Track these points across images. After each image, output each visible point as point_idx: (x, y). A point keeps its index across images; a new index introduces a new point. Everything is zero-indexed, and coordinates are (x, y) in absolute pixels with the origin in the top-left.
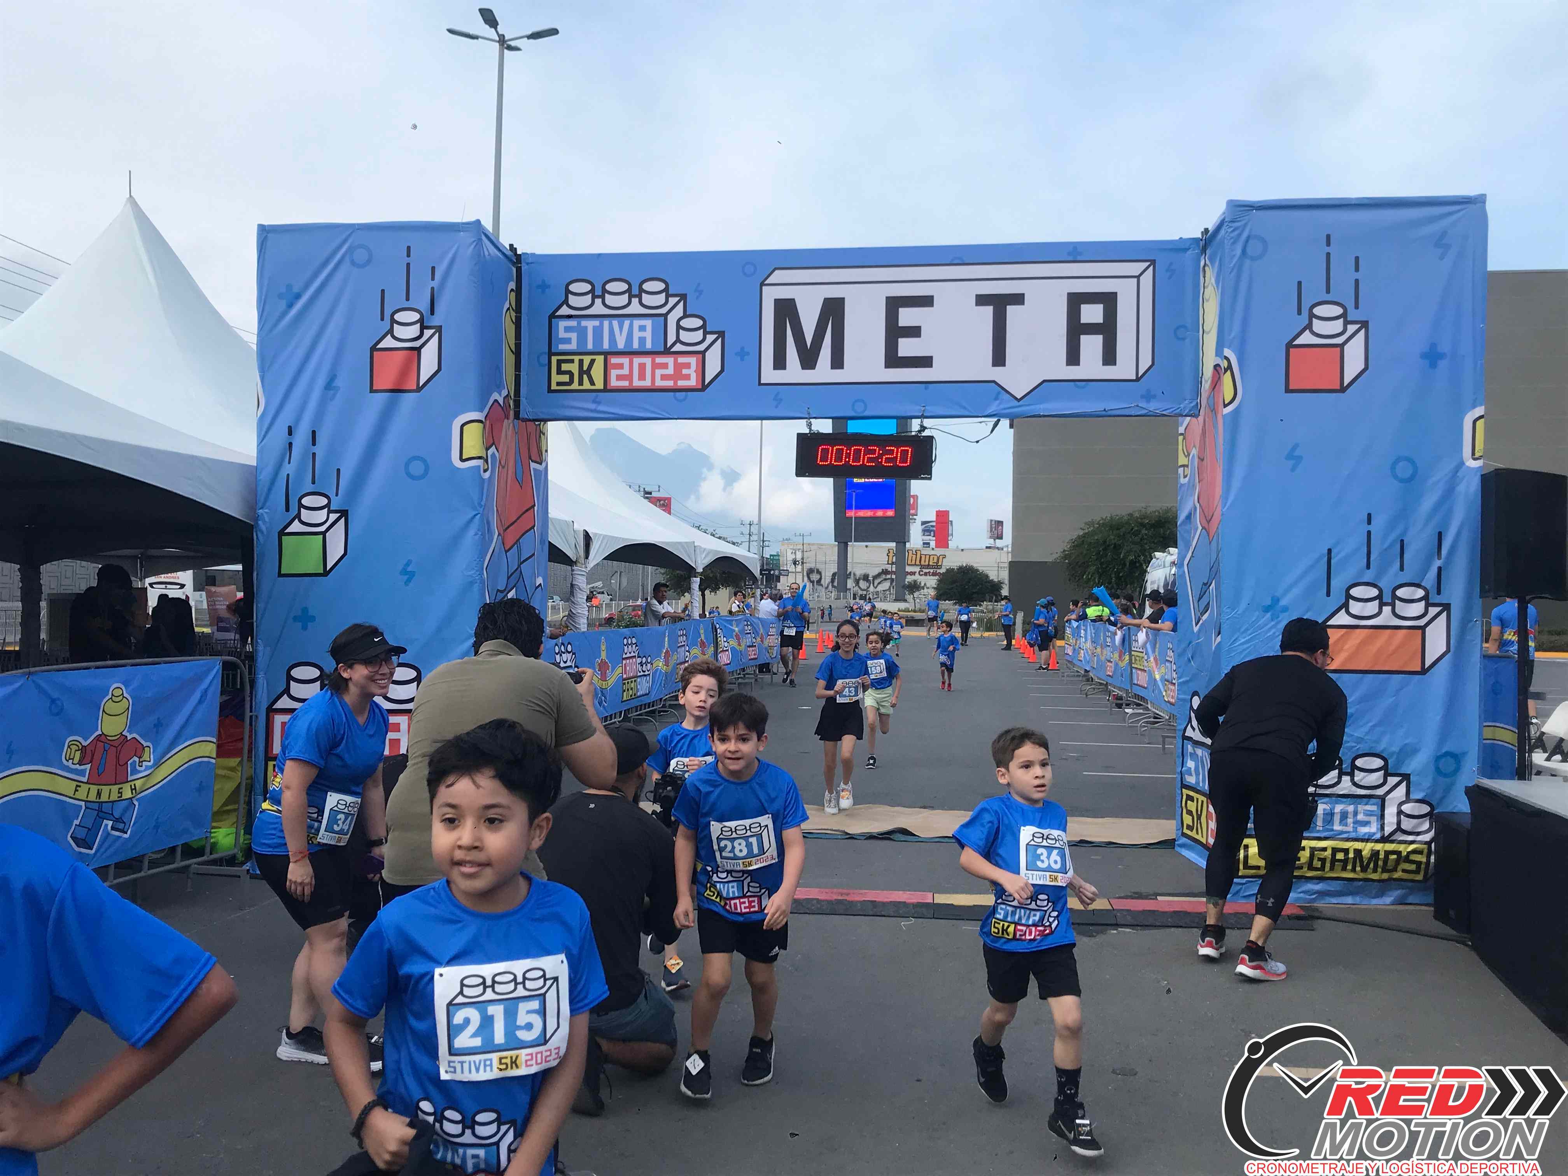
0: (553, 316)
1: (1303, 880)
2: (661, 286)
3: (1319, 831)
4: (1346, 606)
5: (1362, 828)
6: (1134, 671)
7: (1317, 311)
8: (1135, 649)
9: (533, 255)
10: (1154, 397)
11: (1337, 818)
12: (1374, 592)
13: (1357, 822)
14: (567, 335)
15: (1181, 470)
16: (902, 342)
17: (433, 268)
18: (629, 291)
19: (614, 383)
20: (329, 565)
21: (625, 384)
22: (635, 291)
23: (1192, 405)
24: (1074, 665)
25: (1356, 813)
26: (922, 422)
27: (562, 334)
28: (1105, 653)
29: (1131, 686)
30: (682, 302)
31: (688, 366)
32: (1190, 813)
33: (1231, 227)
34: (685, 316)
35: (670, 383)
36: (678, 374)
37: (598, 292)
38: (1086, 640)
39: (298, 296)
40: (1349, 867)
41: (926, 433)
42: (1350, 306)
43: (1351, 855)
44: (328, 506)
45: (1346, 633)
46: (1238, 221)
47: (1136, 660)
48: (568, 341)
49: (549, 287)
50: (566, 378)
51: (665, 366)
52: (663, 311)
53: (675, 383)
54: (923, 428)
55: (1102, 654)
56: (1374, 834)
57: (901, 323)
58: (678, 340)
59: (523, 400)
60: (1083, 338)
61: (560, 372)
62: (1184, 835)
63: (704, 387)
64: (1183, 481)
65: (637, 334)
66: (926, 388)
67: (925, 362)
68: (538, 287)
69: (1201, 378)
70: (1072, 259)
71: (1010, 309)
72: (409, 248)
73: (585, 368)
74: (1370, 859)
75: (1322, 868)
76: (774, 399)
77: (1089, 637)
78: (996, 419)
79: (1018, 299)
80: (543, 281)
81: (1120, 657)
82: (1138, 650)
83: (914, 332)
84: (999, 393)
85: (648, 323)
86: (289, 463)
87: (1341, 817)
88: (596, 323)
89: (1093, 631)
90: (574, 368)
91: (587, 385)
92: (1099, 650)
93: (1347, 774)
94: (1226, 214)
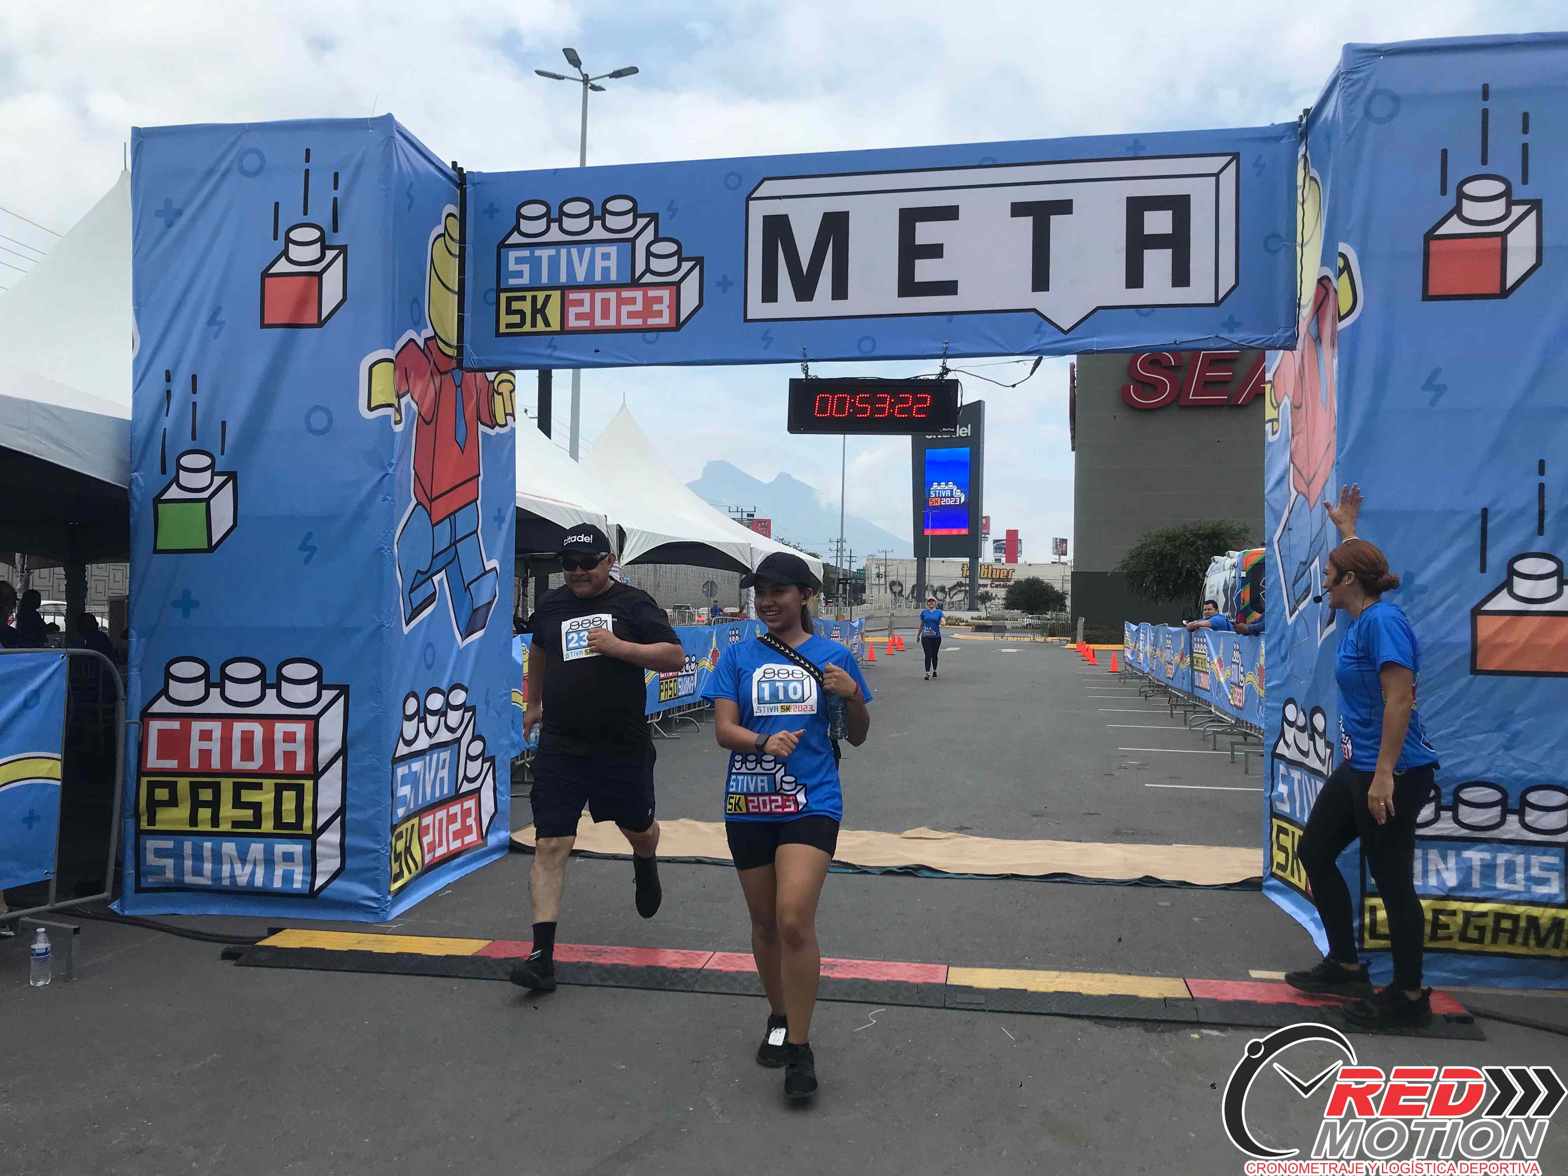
0: (502, 245)
1: (1452, 954)
2: (627, 205)
3: (1475, 890)
4: (1508, 585)
5: (1540, 887)
6: (1195, 673)
7: (1469, 189)
8: (1197, 651)
9: (480, 174)
10: (1238, 325)
11: (1500, 872)
12: (1551, 566)
13: (1530, 879)
14: (519, 268)
15: (1268, 427)
16: (918, 262)
17: (336, 175)
18: (590, 212)
19: (573, 323)
20: (215, 540)
21: (586, 323)
22: (598, 212)
23: (1288, 334)
24: (1133, 667)
25: (1528, 867)
26: (944, 363)
27: (512, 267)
28: (1165, 655)
29: (1192, 689)
30: (653, 224)
31: (659, 300)
32: (1283, 849)
33: (1349, 80)
34: (657, 239)
35: (638, 322)
36: (648, 311)
37: (555, 214)
38: (1146, 643)
39: (179, 213)
40: (1519, 940)
41: (950, 376)
42: (1515, 179)
43: (1523, 924)
44: (211, 467)
45: (1509, 621)
46: (1358, 72)
47: (1198, 662)
48: (519, 274)
49: (497, 210)
50: (516, 319)
51: (633, 301)
52: (631, 234)
53: (645, 321)
54: (946, 370)
55: (1161, 657)
56: (1556, 896)
57: (919, 241)
58: (648, 270)
59: (467, 345)
60: (1147, 254)
61: (509, 311)
62: (1273, 875)
63: (678, 325)
64: (1270, 438)
65: (599, 264)
66: (950, 321)
67: (949, 288)
68: (485, 211)
69: (1300, 299)
70: (1131, 155)
71: (1053, 218)
72: (308, 151)
73: (539, 307)
74: (1550, 931)
75: (1480, 940)
76: (763, 339)
77: (1148, 641)
78: (1037, 358)
79: (1065, 207)
80: (491, 205)
81: (1181, 659)
82: (1200, 651)
83: (935, 251)
84: (1041, 323)
85: (613, 250)
86: (167, 416)
87: (1506, 870)
88: (552, 252)
89: (1152, 634)
90: (526, 306)
91: (541, 326)
92: (1158, 652)
93: (1513, 812)
94: (1341, 65)
